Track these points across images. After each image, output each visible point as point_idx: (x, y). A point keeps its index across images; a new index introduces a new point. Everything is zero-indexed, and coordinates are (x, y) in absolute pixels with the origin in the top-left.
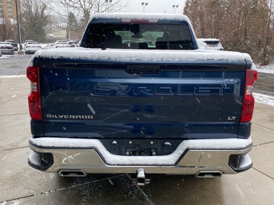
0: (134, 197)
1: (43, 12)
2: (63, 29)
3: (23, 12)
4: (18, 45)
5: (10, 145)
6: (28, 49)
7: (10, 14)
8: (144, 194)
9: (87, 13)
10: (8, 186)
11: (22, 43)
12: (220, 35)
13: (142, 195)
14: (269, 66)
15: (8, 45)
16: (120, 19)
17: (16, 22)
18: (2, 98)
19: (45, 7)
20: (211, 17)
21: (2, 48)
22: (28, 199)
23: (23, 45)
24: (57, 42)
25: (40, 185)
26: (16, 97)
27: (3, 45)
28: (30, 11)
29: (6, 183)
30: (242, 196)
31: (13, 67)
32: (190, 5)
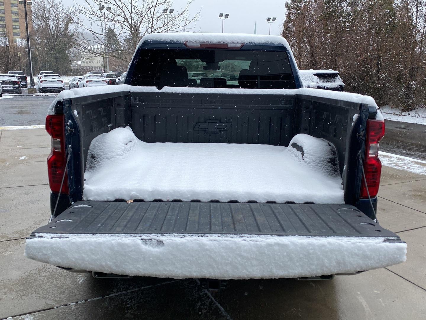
0: (204, 311)
1: (66, 28)
2: (98, 54)
3: (35, 27)
4: (29, 78)
5: (16, 233)
6: (43, 85)
7: (16, 31)
8: (219, 306)
9: (134, 30)
10: (14, 295)
11: (34, 75)
12: (339, 64)
13: (217, 308)
14: (414, 111)
15: (13, 79)
16: (185, 43)
17: (24, 43)
18: (4, 161)
19: (70, 20)
20: (325, 36)
21: (3, 82)
22: (44, 314)
23: (36, 78)
24: (88, 74)
25: (63, 293)
26: (25, 160)
27: (5, 79)
28: (47, 26)
29: (11, 290)
30: (367, 309)
31: (21, 113)
32: (293, 17)
